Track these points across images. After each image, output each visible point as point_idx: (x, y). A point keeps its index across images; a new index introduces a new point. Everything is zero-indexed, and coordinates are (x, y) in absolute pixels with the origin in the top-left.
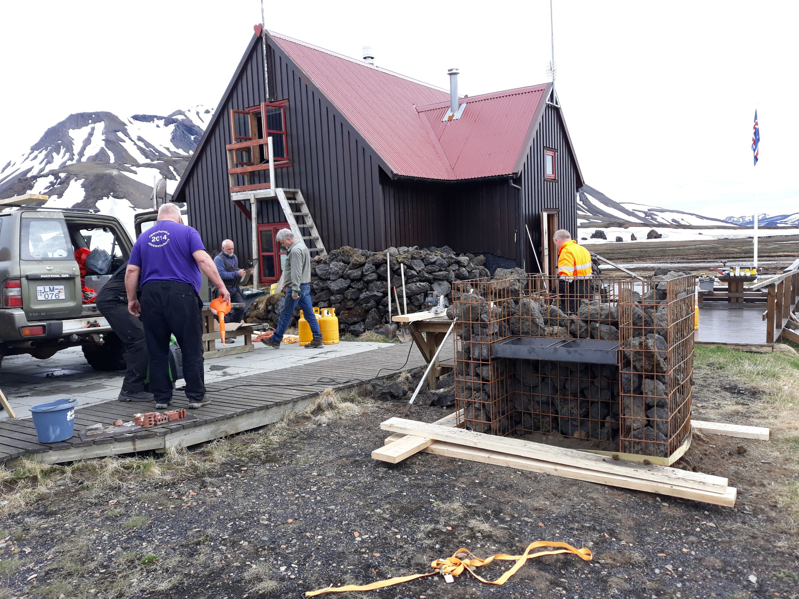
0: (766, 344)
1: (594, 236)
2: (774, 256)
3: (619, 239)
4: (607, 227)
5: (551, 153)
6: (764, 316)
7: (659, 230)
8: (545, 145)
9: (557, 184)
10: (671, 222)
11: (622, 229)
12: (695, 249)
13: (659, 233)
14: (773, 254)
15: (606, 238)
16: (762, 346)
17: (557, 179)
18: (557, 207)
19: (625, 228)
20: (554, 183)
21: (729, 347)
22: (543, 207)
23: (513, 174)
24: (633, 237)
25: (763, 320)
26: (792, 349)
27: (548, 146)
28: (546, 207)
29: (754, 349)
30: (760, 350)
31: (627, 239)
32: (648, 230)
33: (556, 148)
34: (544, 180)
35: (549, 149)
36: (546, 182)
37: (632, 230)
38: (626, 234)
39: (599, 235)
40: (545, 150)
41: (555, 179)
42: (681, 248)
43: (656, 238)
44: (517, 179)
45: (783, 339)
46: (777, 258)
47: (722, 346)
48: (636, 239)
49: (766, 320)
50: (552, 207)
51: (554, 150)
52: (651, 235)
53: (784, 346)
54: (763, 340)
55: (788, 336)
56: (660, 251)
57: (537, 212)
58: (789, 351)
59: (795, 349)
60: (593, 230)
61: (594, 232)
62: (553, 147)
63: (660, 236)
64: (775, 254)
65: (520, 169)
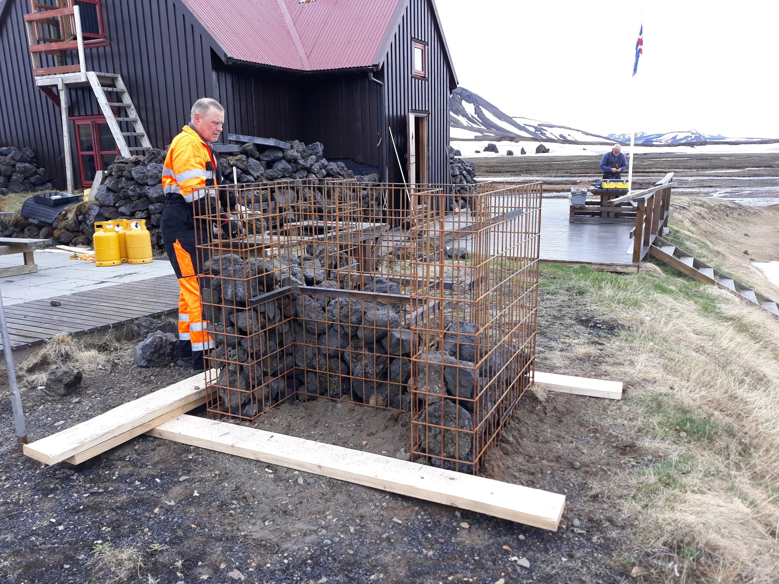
0: (631, 263)
1: (486, 149)
2: (648, 172)
3: (510, 153)
4: (499, 140)
5: (421, 46)
6: (631, 233)
7: (547, 145)
8: (413, 36)
9: (427, 82)
10: (559, 137)
11: (513, 143)
12: (579, 164)
13: (547, 148)
14: (647, 170)
15: (497, 152)
16: (627, 266)
17: (427, 76)
18: (427, 109)
19: (517, 142)
20: (423, 82)
21: (594, 267)
22: (410, 108)
23: (373, 66)
24: (523, 152)
25: (631, 237)
26: (658, 268)
27: (416, 37)
28: (414, 108)
29: (619, 269)
30: (625, 270)
31: (517, 153)
32: (537, 144)
33: (426, 41)
34: (412, 77)
35: (417, 41)
36: (413, 80)
37: (522, 144)
38: (516, 148)
39: (492, 148)
40: (413, 42)
41: (425, 77)
42: (566, 162)
43: (544, 152)
44: (379, 72)
45: (649, 258)
46: (651, 174)
47: (587, 265)
48: (525, 153)
49: (633, 238)
50: (420, 109)
51: (424, 43)
52: (541, 149)
53: (650, 265)
54: (629, 259)
55: (654, 254)
56: (546, 165)
57: (403, 114)
58: (655, 271)
59: (662, 269)
60: (486, 144)
61: (487, 146)
62: (423, 40)
63: (547, 151)
64: (649, 170)
65: (381, 60)
